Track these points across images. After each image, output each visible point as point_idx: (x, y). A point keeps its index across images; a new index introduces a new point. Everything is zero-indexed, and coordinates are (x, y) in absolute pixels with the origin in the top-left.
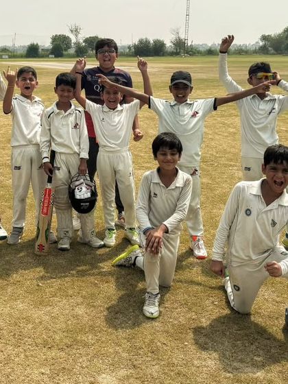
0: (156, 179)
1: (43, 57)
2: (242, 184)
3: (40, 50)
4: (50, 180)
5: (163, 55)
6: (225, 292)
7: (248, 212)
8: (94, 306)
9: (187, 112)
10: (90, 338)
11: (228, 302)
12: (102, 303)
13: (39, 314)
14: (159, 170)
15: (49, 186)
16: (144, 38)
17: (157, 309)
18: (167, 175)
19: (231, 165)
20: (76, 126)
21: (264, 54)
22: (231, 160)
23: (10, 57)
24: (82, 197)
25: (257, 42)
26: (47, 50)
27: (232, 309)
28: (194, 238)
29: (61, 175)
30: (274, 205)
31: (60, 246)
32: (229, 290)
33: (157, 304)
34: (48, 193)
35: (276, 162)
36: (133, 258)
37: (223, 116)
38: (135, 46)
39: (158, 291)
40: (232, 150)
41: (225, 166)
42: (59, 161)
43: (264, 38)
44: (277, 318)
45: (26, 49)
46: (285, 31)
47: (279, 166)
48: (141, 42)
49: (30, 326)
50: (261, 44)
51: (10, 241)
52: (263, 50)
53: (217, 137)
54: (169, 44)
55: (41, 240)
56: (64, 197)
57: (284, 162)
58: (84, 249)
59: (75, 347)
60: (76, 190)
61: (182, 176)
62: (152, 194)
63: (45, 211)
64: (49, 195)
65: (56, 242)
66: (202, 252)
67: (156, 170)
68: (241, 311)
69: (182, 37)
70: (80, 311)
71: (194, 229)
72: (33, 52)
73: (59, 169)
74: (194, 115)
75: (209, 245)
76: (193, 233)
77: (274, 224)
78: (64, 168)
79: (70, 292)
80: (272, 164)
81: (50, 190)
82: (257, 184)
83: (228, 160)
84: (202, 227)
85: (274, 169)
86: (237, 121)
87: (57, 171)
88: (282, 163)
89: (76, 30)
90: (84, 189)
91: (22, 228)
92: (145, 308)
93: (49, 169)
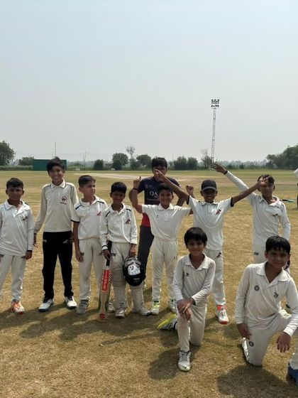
0: (188, 263)
1: (106, 169)
2: (251, 266)
3: (104, 165)
4: (108, 264)
5: (196, 169)
6: (243, 349)
7: (257, 288)
8: (142, 362)
9: (214, 210)
10: (139, 387)
11: (245, 357)
12: (148, 359)
13: (100, 368)
14: (190, 256)
15: (108, 268)
16: (181, 156)
17: (189, 363)
18: (196, 260)
19: (246, 252)
20: (128, 222)
21: (269, 168)
22: (247, 248)
23: (82, 169)
24: (134, 274)
25: (265, 160)
26: (109, 165)
27: (247, 362)
28: (219, 307)
29: (116, 259)
30: (275, 281)
31: (117, 315)
32: (245, 347)
33: (188, 360)
34: (106, 273)
35: (275, 249)
36: (174, 324)
37: (240, 215)
38: (175, 162)
39: (188, 349)
40: (248, 240)
41: (242, 252)
42: (115, 249)
43: (270, 157)
44: (281, 369)
45: (94, 164)
46: (285, 152)
47: (278, 252)
48: (179, 159)
49: (93, 378)
50: (268, 161)
51: (79, 311)
52: (269, 166)
53: (236, 231)
54: (199, 161)
55: (102, 310)
56: (119, 277)
57: (282, 249)
58: (136, 318)
59: (128, 394)
60: (129, 268)
61: (208, 261)
62: (185, 274)
63: (105, 287)
64: (108, 275)
65: (113, 312)
66: (225, 319)
67: (188, 255)
68: (254, 363)
69: (210, 156)
70: (132, 365)
71: (219, 300)
72: (99, 166)
73: (115, 255)
74: (218, 213)
75: (230, 313)
76: (218, 303)
77: (276, 295)
78: (119, 254)
79: (125, 351)
80: (273, 251)
81: (108, 271)
82: (261, 266)
83: (244, 248)
84: (224, 299)
85: (274, 254)
86: (251, 218)
87: (113, 257)
88: (280, 249)
89: (131, 150)
90: (135, 267)
91: (87, 301)
92: (179, 363)
93: (108, 254)
